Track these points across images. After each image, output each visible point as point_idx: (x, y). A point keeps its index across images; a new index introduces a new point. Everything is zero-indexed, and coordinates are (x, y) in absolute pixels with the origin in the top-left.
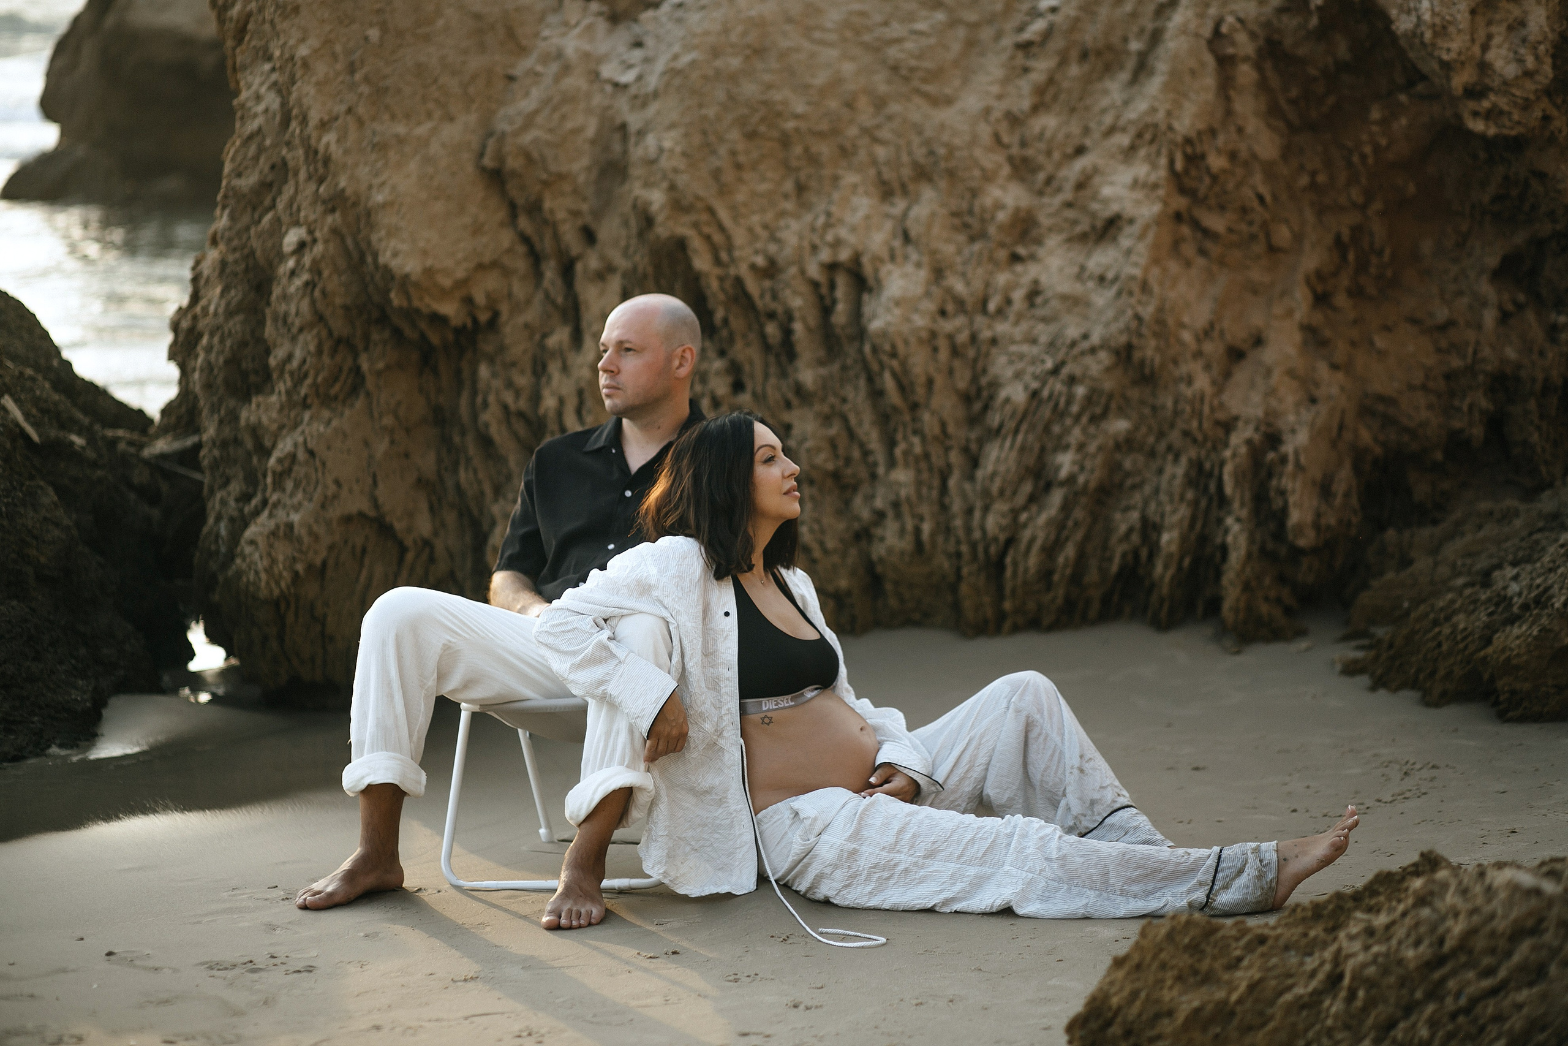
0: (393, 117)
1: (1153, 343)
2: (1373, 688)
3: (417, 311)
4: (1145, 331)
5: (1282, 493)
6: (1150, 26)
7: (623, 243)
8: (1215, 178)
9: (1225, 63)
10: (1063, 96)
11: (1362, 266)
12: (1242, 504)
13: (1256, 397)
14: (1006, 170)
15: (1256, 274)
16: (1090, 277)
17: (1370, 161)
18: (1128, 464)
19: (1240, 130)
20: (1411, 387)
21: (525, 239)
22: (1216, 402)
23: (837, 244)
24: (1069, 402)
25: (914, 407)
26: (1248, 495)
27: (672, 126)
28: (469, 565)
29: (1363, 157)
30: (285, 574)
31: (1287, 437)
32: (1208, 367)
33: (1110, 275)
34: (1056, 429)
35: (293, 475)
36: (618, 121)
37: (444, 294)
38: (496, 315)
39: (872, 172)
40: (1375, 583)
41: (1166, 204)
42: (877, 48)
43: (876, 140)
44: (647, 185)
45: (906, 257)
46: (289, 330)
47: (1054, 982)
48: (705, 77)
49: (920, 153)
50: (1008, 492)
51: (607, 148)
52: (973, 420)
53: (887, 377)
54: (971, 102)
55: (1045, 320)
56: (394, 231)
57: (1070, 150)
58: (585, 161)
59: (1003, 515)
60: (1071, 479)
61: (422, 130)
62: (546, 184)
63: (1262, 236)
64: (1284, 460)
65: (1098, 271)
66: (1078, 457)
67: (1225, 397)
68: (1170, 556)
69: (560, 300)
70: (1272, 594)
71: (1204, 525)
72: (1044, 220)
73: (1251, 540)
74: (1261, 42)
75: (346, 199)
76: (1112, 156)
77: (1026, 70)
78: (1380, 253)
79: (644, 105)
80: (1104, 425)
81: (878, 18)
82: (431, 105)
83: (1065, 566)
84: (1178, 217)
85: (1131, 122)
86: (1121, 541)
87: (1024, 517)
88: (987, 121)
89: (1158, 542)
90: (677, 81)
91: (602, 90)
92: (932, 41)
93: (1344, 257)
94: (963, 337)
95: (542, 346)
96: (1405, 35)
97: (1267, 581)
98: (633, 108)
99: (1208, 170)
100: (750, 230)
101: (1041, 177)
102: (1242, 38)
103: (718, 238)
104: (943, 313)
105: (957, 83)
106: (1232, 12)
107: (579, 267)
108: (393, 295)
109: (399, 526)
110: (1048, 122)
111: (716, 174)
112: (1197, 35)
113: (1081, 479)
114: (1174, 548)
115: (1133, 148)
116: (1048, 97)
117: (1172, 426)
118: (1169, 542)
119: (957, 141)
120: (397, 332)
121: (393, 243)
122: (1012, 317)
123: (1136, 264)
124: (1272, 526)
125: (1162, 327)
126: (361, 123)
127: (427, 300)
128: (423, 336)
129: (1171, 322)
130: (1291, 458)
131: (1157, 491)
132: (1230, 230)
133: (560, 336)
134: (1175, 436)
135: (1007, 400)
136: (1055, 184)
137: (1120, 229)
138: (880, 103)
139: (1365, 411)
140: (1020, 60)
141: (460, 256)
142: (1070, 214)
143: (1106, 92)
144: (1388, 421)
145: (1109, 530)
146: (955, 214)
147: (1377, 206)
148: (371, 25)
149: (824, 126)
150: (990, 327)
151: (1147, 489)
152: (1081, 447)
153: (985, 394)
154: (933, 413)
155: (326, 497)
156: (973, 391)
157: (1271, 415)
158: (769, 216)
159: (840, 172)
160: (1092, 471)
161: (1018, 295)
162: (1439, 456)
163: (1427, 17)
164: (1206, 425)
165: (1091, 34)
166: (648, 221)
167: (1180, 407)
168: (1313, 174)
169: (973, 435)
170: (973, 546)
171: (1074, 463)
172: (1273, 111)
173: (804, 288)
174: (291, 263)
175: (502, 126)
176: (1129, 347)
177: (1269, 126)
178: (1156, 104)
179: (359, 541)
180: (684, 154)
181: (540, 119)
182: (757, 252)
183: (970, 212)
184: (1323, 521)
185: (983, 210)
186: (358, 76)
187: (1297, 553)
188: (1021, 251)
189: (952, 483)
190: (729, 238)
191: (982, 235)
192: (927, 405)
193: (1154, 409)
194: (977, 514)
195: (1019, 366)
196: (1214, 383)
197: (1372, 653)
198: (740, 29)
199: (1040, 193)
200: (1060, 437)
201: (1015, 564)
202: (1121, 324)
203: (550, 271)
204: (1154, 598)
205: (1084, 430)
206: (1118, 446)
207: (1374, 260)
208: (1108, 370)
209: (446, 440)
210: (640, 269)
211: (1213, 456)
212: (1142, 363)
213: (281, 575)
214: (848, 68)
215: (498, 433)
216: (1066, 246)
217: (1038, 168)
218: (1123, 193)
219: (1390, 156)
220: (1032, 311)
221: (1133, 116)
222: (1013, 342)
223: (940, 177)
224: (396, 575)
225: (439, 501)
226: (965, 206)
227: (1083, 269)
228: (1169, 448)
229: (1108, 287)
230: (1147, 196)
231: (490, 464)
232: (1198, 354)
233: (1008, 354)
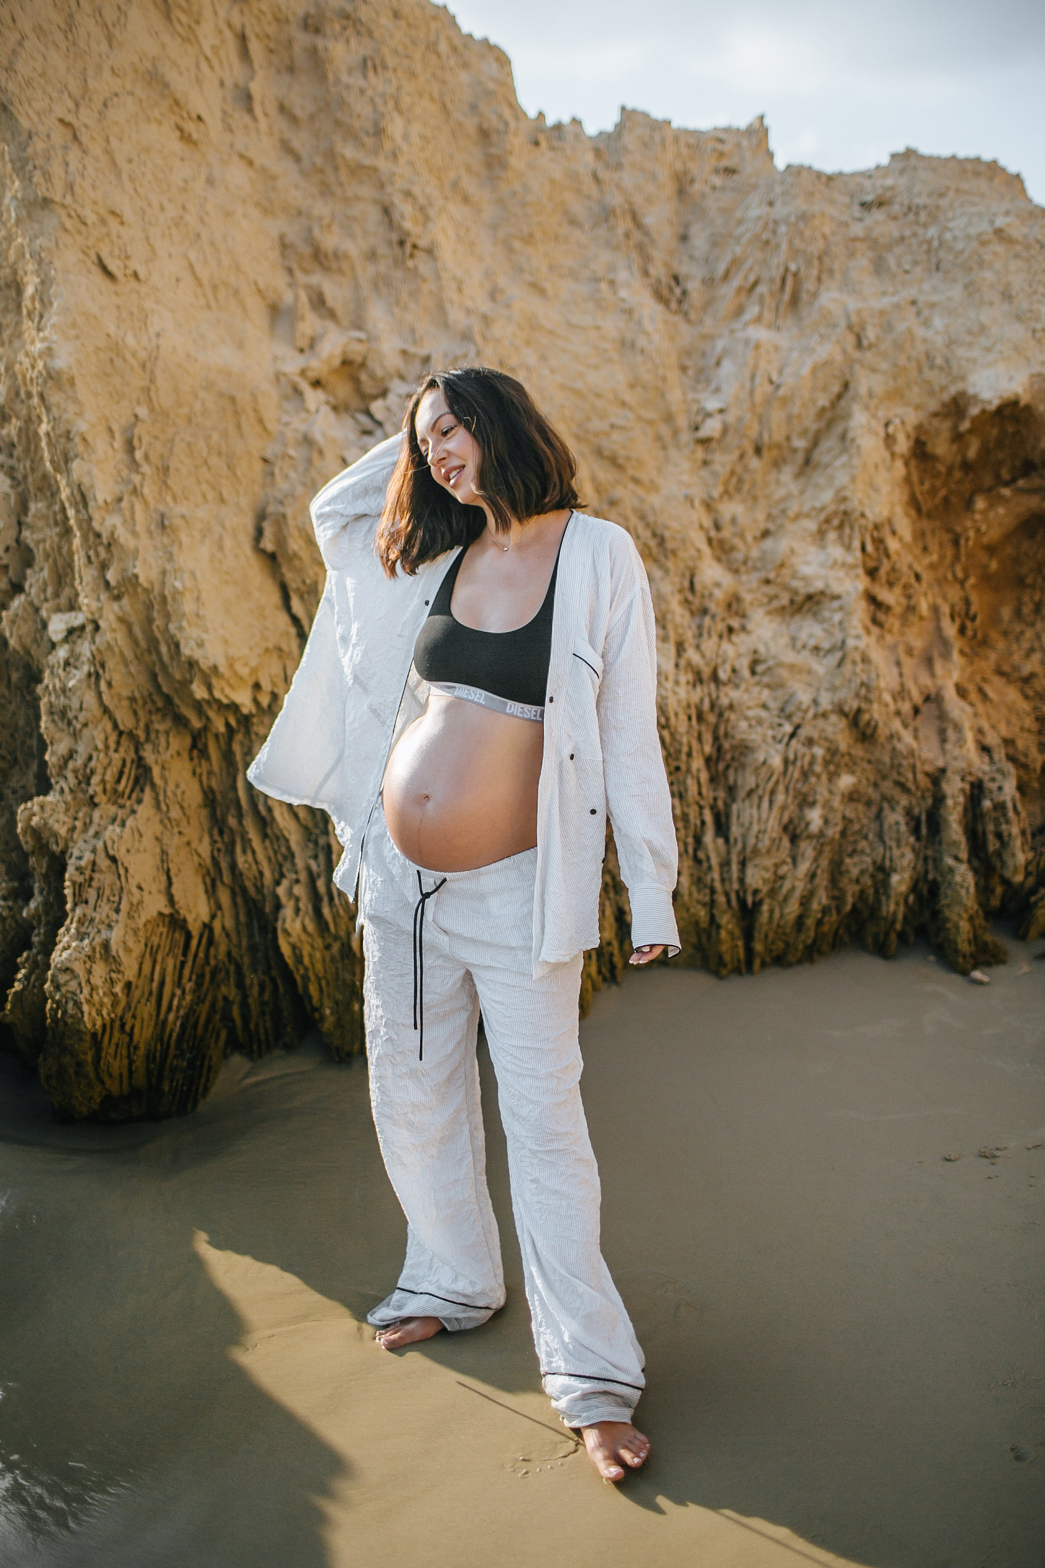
0: (175, 497)
1: (876, 706)
3: (214, 702)
5: (999, 836)
6: (814, 427)
8: (889, 559)
10: (746, 487)
16: (804, 647)
17: (971, 543)
21: (296, 621)
28: (244, 943)
29: (967, 540)
30: (106, 1000)
31: (991, 785)
32: (906, 724)
33: (826, 645)
34: (804, 787)
35: (95, 884)
37: (240, 681)
38: (275, 697)
41: (862, 581)
46: (69, 723)
52: (717, 781)
54: (673, 489)
55: (771, 687)
56: (196, 619)
57: (758, 533)
59: (766, 869)
60: (821, 834)
61: (201, 513)
63: (917, 608)
64: (1000, 808)
65: (812, 642)
66: (824, 812)
68: (901, 894)
71: (925, 866)
72: (747, 597)
74: (911, 443)
75: (137, 586)
76: (804, 539)
77: (708, 463)
80: (837, 781)
82: (204, 487)
83: (818, 911)
84: (867, 594)
85: (814, 508)
86: (853, 882)
87: (784, 870)
88: (691, 507)
89: (887, 881)
92: (631, 434)
94: (706, 705)
99: (886, 551)
101: (738, 557)
102: (902, 437)
106: (896, 416)
108: (193, 686)
109: (188, 917)
110: (736, 508)
112: (875, 436)
113: (827, 833)
114: (903, 888)
115: (821, 534)
116: (732, 486)
117: (884, 777)
118: (900, 882)
120: (180, 721)
121: (195, 632)
122: (742, 686)
123: (857, 637)
125: (878, 693)
126: (147, 503)
127: (228, 690)
128: (206, 723)
130: (1009, 806)
131: (879, 836)
132: (897, 603)
134: (888, 787)
135: (761, 764)
136: (750, 563)
137: (818, 603)
140: (700, 454)
141: (252, 642)
142: (771, 590)
145: (843, 874)
147: (972, 581)
148: (139, 403)
150: (725, 694)
151: (871, 835)
152: (826, 803)
153: (728, 756)
155: (132, 904)
156: (714, 755)
157: (968, 765)
160: (835, 824)
161: (743, 665)
164: (920, 777)
165: (765, 433)
167: (896, 761)
169: (720, 795)
170: (727, 895)
171: (821, 817)
172: (912, 501)
174: (62, 653)
175: (274, 508)
176: (859, 711)
177: (907, 514)
178: (846, 493)
179: (156, 940)
183: (692, 588)
185: (705, 587)
186: (138, 455)
188: (734, 623)
191: (705, 611)
193: (872, 762)
194: (735, 867)
195: (760, 730)
196: (913, 737)
199: (738, 572)
200: (808, 795)
201: (771, 911)
202: (849, 691)
205: (826, 787)
206: (843, 798)
208: (841, 732)
209: (218, 824)
212: (867, 724)
213: (102, 1004)
216: (768, 618)
217: (733, 548)
218: (822, 572)
219: (985, 540)
220: (757, 678)
221: (818, 505)
222: (749, 708)
223: (666, 557)
224: (183, 964)
225: (213, 882)
226: (686, 584)
227: (794, 639)
228: (884, 798)
229: (825, 656)
230: (847, 574)
231: (267, 843)
232: (898, 713)
233: (747, 718)
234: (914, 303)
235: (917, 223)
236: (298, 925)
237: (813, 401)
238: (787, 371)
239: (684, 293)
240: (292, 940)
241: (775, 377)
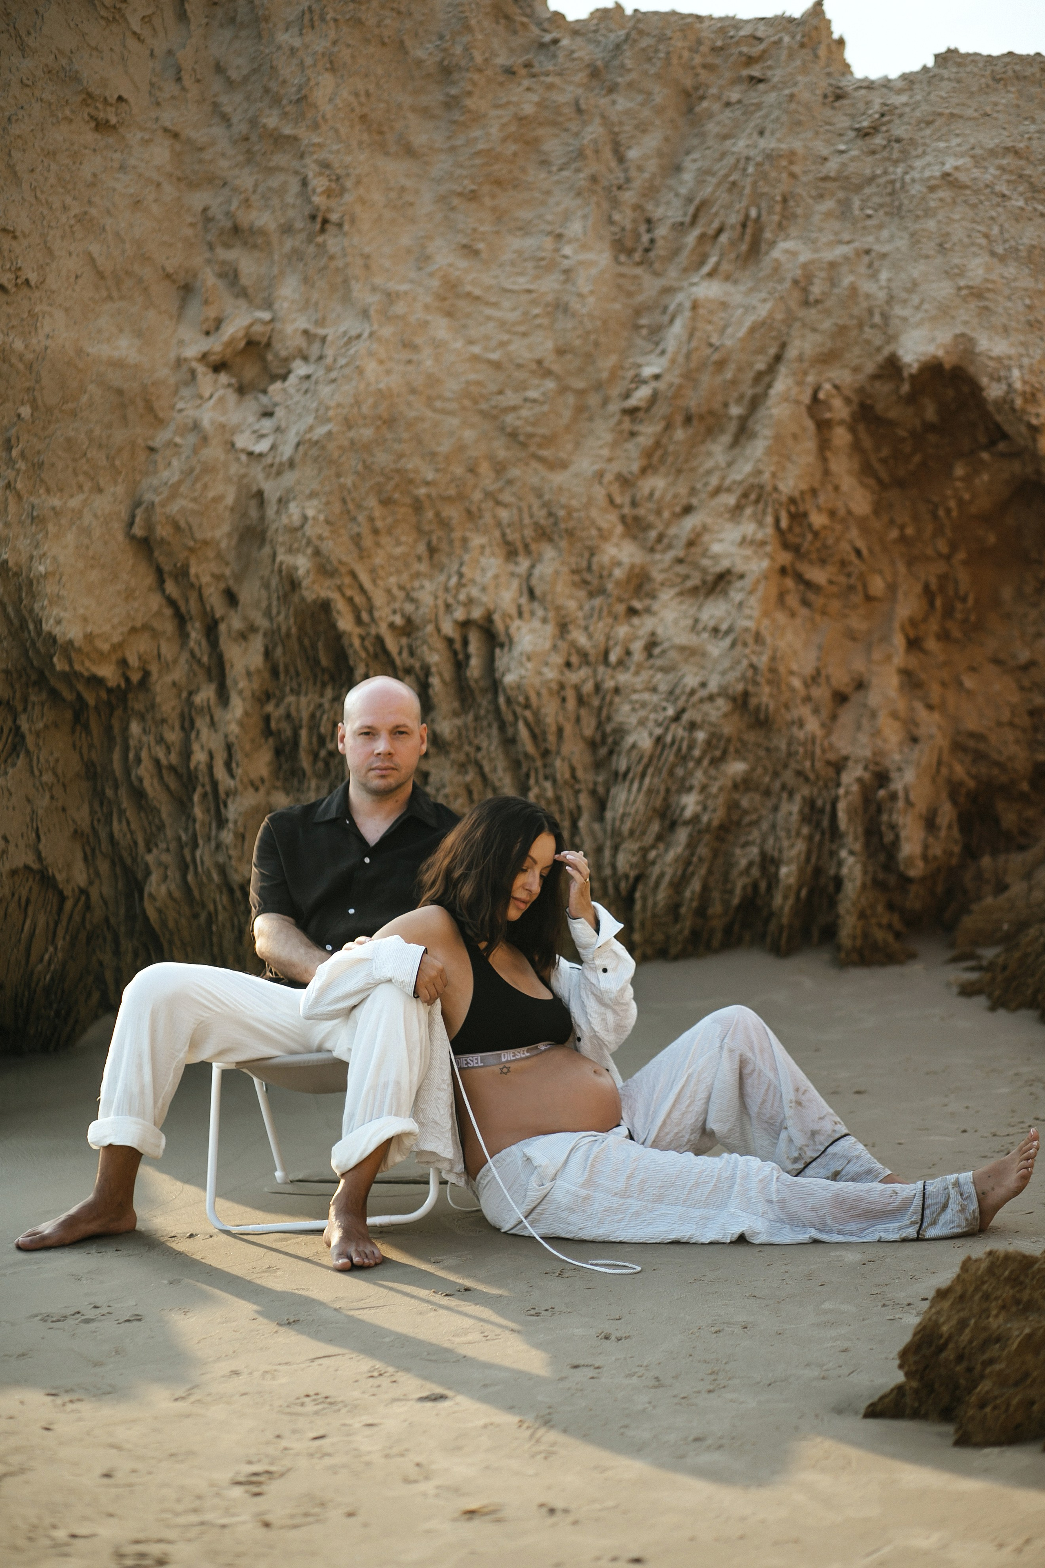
0: (48, 491)
1: (767, 689)
2: (993, 1008)
3: (77, 675)
4: (759, 678)
5: (893, 827)
6: (749, 392)
7: (264, 604)
8: (816, 534)
9: (823, 426)
10: (670, 459)
11: (948, 612)
12: (856, 839)
13: (863, 738)
14: (619, 529)
15: (856, 623)
16: (705, 629)
17: (955, 514)
18: (745, 803)
19: (836, 488)
20: (999, 724)
21: (171, 602)
22: (826, 744)
23: (470, 602)
24: (691, 747)
25: (545, 753)
26: (860, 830)
27: (313, 495)
28: (122, 911)
29: (948, 511)
31: (894, 775)
32: (816, 711)
33: (724, 627)
34: (680, 772)
36: (254, 489)
37: (102, 657)
38: (146, 674)
39: (497, 534)
40: (975, 907)
41: (772, 559)
42: (493, 416)
43: (498, 503)
44: (290, 551)
45: (532, 613)
47: (826, 1306)
48: (340, 447)
49: (541, 514)
50: (637, 833)
51: (245, 515)
52: (599, 765)
53: (521, 725)
54: (585, 465)
55: (664, 670)
56: (57, 599)
57: (678, 509)
58: (226, 528)
59: (634, 854)
60: (696, 818)
61: (74, 503)
62: (192, 550)
63: (860, 588)
64: (893, 797)
65: (712, 623)
66: (701, 798)
67: (834, 739)
68: (789, 887)
69: (205, 659)
70: (885, 921)
71: (819, 857)
72: (658, 576)
73: (865, 872)
74: (855, 407)
75: (8, 570)
76: (720, 515)
77: (633, 434)
78: (964, 599)
79: (279, 473)
80: (723, 767)
81: (493, 387)
82: (81, 478)
83: (692, 899)
84: (783, 571)
85: (734, 482)
86: (741, 874)
87: (652, 854)
88: (600, 483)
89: (776, 874)
90: (314, 452)
91: (238, 460)
92: (546, 408)
93: (932, 604)
94: (588, 687)
95: (189, 702)
96: (996, 402)
97: (880, 908)
98: (268, 477)
99: (810, 526)
100: (388, 591)
101: (653, 534)
102: (837, 403)
103: (359, 599)
104: (568, 665)
105: (569, 447)
106: (829, 380)
107: (222, 627)
108: (55, 660)
109: (60, 877)
110: (657, 483)
111: (357, 540)
112: (798, 402)
113: (705, 819)
114: (792, 881)
115: (739, 508)
116: (655, 459)
117: (786, 766)
118: (788, 876)
119: (574, 503)
120: (54, 694)
121: (55, 611)
122: (633, 669)
123: (750, 617)
124: (882, 857)
125: (774, 676)
126: (19, 497)
127: (87, 663)
128: (80, 697)
129: (782, 669)
130: (901, 794)
131: (774, 827)
132: (831, 582)
133: (206, 694)
134: (788, 776)
135: (634, 746)
136: (665, 541)
137: (729, 583)
138: (500, 468)
139: (957, 747)
140: (627, 425)
141: (116, 621)
142: (681, 569)
143: (709, 454)
144: (979, 756)
145: (730, 865)
146: (574, 572)
147: (961, 555)
148: (22, 403)
149: (452, 492)
150: (612, 677)
151: (765, 826)
152: (704, 788)
153: (610, 740)
154: (563, 760)
156: (598, 738)
157: (878, 754)
158: (405, 577)
159: (468, 534)
160: (714, 810)
161: (637, 647)
162: (1025, 786)
163: (1018, 385)
164: (818, 765)
165: (693, 401)
166: (294, 584)
167: (793, 749)
168: (902, 528)
169: (600, 779)
171: (698, 803)
172: (866, 470)
173: (440, 645)
175: (148, 497)
176: (746, 694)
177: (862, 483)
178: (761, 466)
179: (24, 893)
180: (327, 522)
181: (183, 489)
182: (394, 612)
183: (589, 569)
184: (931, 852)
185: (602, 567)
186: (14, 453)
187: (906, 880)
188: (637, 604)
189: (582, 824)
190: (369, 599)
191: (602, 591)
192: (558, 753)
193: (768, 750)
194: (607, 853)
195: (642, 713)
196: (823, 725)
197: (988, 976)
198: (370, 401)
199: (652, 550)
200: (683, 779)
201: (644, 898)
202: (737, 673)
203: (195, 633)
204: (772, 926)
205: (705, 772)
206: (735, 786)
207: (959, 606)
208: (725, 715)
209: (98, 795)
210: (284, 630)
211: (825, 793)
212: (758, 709)
214: (469, 435)
215: (150, 786)
216: (678, 600)
217: (649, 527)
218: (733, 549)
219: (973, 510)
220: (651, 661)
221: (738, 477)
222: (635, 691)
223: (560, 537)
224: (56, 924)
225: (93, 851)
226: (584, 564)
227: (696, 621)
228: (784, 787)
229: (722, 638)
230: (755, 552)
231: (142, 814)
232: (807, 699)
233: (631, 702)
234: (868, 252)
235: (889, 159)
236: (163, 890)
237: (751, 365)
238: (729, 331)
239: (652, 241)
240: (158, 904)
241: (714, 340)
